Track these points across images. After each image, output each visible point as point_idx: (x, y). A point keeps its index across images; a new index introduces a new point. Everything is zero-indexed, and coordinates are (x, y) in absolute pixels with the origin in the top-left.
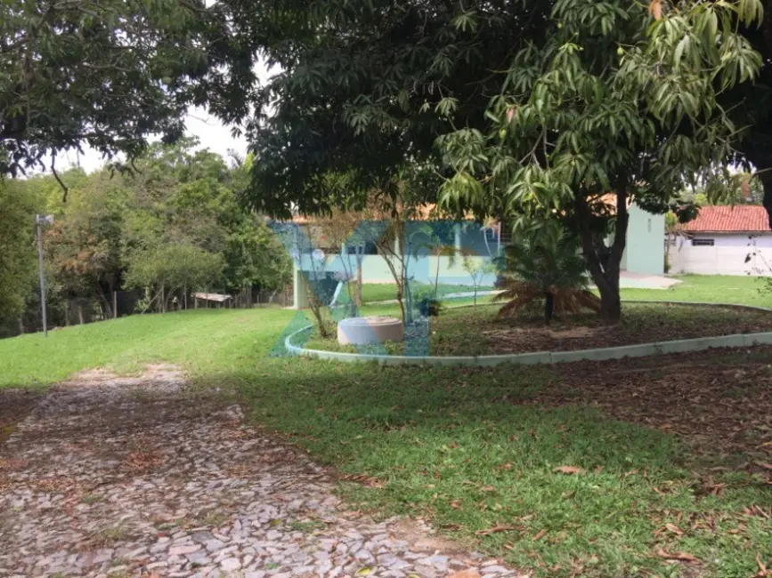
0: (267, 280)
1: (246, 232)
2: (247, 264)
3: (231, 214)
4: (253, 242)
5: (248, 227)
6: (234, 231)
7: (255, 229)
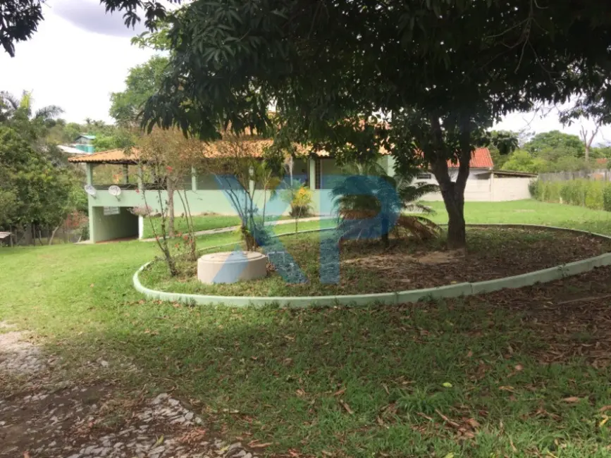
0: (47, 216)
1: (32, 170)
2: (35, 202)
3: (13, 152)
4: (39, 180)
5: (33, 166)
6: (18, 169)
7: (41, 168)
